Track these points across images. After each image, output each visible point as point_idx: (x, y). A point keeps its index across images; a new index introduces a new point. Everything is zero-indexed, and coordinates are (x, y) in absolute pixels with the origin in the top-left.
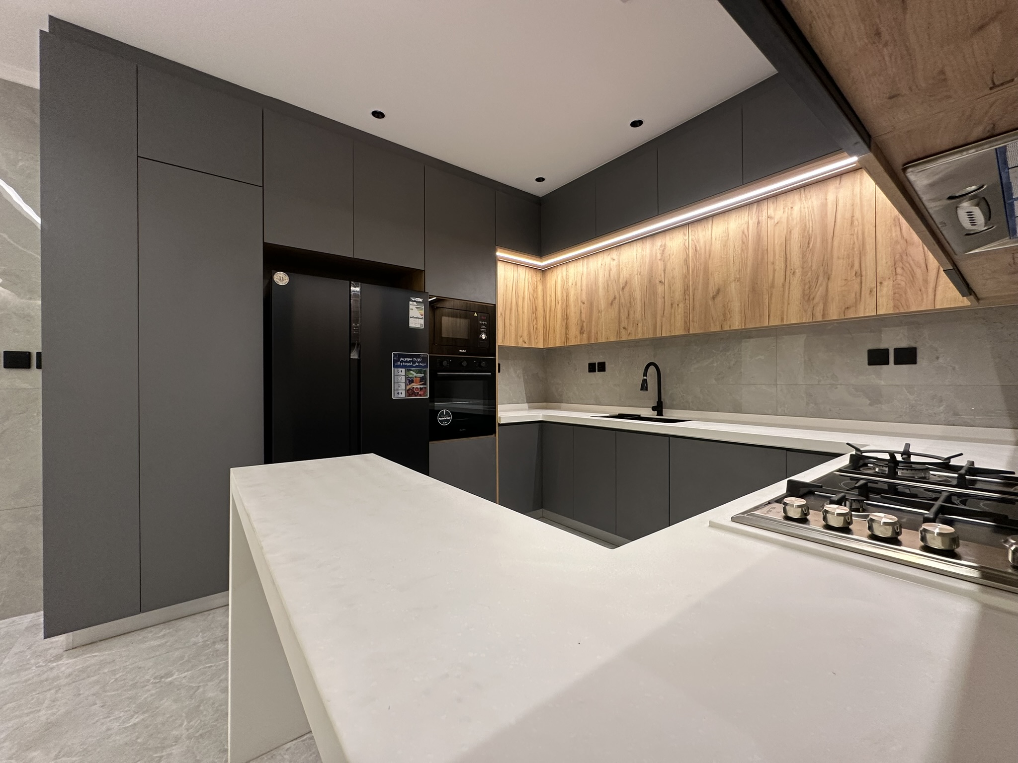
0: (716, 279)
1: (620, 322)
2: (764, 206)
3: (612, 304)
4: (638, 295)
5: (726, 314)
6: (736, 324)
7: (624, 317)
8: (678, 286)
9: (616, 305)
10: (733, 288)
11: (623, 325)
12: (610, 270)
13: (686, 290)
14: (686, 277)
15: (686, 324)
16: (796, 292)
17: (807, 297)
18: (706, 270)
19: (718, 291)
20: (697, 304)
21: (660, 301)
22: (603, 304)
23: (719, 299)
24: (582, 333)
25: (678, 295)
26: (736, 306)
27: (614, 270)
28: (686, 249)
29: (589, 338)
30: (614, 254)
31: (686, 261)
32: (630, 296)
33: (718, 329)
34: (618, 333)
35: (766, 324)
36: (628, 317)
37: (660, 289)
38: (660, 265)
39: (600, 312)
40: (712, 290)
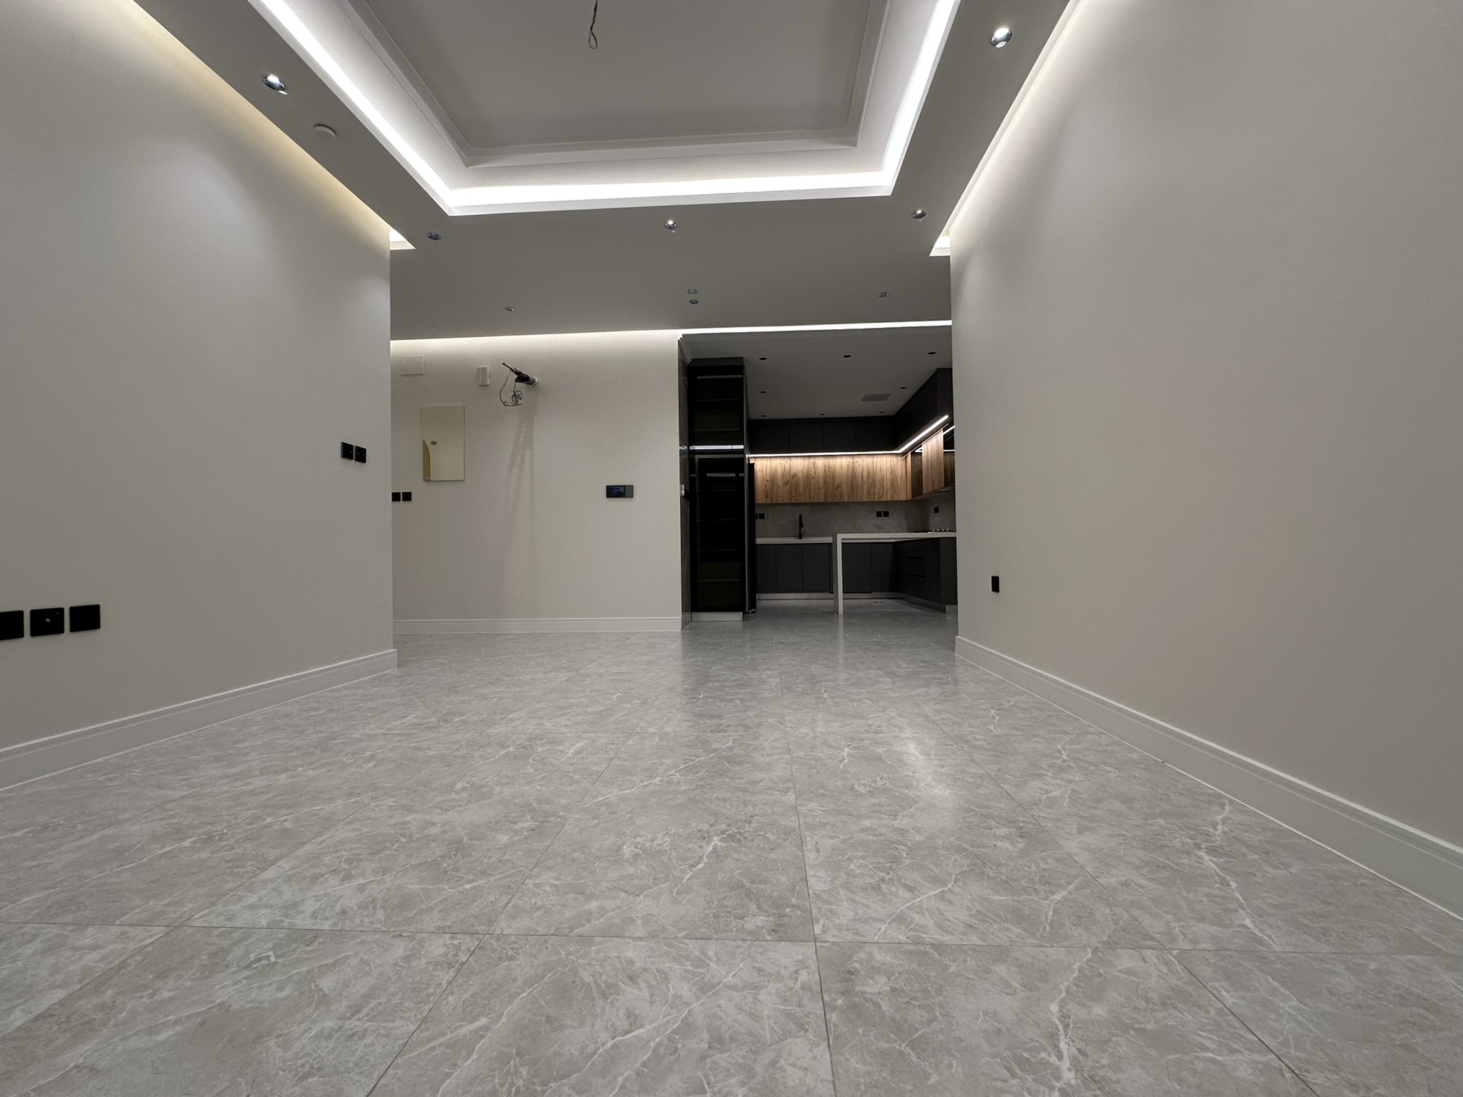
0: (838, 481)
1: (791, 493)
2: (855, 457)
3: (786, 484)
4: (801, 482)
5: (842, 494)
6: (846, 499)
7: (793, 491)
8: (821, 481)
9: (789, 485)
10: (844, 486)
11: (793, 495)
12: (785, 467)
13: (825, 483)
14: (825, 477)
15: (825, 497)
16: (865, 490)
17: (869, 492)
18: (833, 477)
19: (838, 486)
20: (830, 489)
21: (813, 486)
22: (780, 483)
23: (839, 489)
24: (766, 497)
25: (821, 485)
26: (845, 493)
27: (787, 467)
28: (825, 466)
29: (771, 500)
30: (788, 460)
31: (825, 471)
32: (797, 482)
33: (839, 501)
34: (791, 499)
35: (856, 500)
36: (796, 492)
37: (813, 481)
38: (813, 471)
39: (778, 487)
40: (836, 485)
